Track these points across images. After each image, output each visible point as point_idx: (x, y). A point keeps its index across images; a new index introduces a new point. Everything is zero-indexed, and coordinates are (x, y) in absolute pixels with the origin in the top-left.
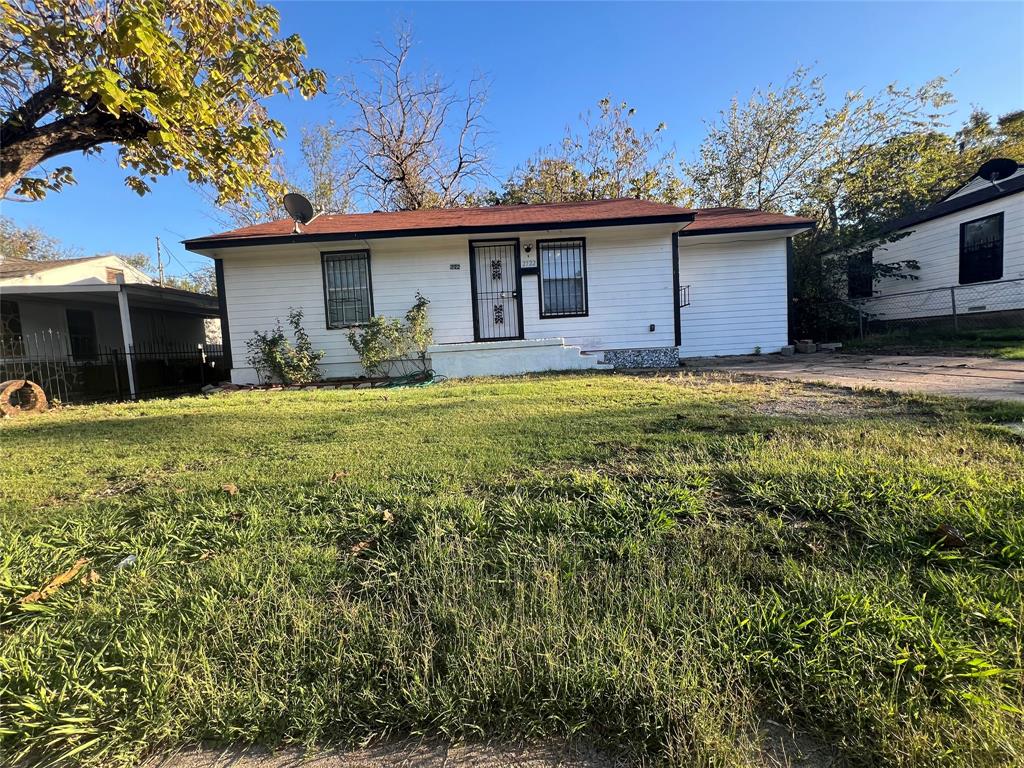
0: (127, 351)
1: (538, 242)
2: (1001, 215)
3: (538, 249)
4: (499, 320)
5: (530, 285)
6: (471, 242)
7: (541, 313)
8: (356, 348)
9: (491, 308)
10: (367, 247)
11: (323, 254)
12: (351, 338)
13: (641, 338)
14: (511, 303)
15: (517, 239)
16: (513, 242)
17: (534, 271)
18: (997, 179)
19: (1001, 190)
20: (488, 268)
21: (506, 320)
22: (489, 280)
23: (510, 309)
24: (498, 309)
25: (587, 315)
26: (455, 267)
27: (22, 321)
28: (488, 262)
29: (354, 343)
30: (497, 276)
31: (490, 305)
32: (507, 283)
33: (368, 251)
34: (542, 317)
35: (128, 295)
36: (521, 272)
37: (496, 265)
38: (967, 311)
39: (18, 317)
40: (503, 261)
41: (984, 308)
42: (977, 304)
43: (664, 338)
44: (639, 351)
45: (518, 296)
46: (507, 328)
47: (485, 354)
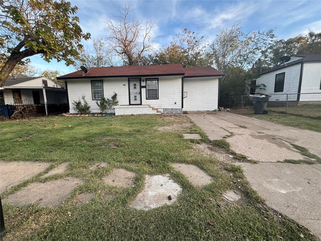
0: (45, 104)
1: (146, 79)
2: (284, 73)
3: (146, 81)
4: (135, 99)
5: (143, 90)
6: (128, 78)
7: (146, 98)
8: (99, 106)
9: (133, 96)
10: (102, 79)
11: (91, 81)
12: (97, 103)
13: (172, 105)
14: (139, 95)
15: (141, 78)
16: (139, 79)
17: (145, 87)
18: (285, 62)
19: (286, 65)
20: (133, 85)
21: (137, 99)
22: (133, 89)
23: (138, 97)
24: (135, 97)
25: (158, 99)
26: (124, 85)
27: (21, 94)
28: (133, 84)
29: (98, 104)
30: (135, 88)
31: (133, 95)
32: (138, 90)
33: (102, 80)
34: (147, 99)
35: (45, 89)
36: (141, 87)
37: (135, 85)
38: (275, 100)
39: (21, 93)
40: (137, 84)
41: (279, 100)
42: (278, 99)
43: (179, 106)
44: (172, 109)
45: (140, 93)
46: (138, 102)
47: (128, 109)
